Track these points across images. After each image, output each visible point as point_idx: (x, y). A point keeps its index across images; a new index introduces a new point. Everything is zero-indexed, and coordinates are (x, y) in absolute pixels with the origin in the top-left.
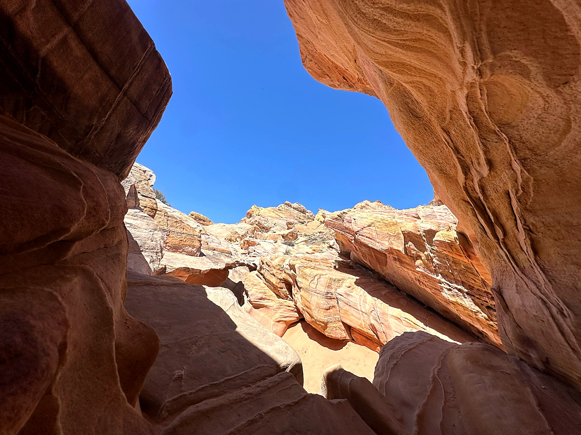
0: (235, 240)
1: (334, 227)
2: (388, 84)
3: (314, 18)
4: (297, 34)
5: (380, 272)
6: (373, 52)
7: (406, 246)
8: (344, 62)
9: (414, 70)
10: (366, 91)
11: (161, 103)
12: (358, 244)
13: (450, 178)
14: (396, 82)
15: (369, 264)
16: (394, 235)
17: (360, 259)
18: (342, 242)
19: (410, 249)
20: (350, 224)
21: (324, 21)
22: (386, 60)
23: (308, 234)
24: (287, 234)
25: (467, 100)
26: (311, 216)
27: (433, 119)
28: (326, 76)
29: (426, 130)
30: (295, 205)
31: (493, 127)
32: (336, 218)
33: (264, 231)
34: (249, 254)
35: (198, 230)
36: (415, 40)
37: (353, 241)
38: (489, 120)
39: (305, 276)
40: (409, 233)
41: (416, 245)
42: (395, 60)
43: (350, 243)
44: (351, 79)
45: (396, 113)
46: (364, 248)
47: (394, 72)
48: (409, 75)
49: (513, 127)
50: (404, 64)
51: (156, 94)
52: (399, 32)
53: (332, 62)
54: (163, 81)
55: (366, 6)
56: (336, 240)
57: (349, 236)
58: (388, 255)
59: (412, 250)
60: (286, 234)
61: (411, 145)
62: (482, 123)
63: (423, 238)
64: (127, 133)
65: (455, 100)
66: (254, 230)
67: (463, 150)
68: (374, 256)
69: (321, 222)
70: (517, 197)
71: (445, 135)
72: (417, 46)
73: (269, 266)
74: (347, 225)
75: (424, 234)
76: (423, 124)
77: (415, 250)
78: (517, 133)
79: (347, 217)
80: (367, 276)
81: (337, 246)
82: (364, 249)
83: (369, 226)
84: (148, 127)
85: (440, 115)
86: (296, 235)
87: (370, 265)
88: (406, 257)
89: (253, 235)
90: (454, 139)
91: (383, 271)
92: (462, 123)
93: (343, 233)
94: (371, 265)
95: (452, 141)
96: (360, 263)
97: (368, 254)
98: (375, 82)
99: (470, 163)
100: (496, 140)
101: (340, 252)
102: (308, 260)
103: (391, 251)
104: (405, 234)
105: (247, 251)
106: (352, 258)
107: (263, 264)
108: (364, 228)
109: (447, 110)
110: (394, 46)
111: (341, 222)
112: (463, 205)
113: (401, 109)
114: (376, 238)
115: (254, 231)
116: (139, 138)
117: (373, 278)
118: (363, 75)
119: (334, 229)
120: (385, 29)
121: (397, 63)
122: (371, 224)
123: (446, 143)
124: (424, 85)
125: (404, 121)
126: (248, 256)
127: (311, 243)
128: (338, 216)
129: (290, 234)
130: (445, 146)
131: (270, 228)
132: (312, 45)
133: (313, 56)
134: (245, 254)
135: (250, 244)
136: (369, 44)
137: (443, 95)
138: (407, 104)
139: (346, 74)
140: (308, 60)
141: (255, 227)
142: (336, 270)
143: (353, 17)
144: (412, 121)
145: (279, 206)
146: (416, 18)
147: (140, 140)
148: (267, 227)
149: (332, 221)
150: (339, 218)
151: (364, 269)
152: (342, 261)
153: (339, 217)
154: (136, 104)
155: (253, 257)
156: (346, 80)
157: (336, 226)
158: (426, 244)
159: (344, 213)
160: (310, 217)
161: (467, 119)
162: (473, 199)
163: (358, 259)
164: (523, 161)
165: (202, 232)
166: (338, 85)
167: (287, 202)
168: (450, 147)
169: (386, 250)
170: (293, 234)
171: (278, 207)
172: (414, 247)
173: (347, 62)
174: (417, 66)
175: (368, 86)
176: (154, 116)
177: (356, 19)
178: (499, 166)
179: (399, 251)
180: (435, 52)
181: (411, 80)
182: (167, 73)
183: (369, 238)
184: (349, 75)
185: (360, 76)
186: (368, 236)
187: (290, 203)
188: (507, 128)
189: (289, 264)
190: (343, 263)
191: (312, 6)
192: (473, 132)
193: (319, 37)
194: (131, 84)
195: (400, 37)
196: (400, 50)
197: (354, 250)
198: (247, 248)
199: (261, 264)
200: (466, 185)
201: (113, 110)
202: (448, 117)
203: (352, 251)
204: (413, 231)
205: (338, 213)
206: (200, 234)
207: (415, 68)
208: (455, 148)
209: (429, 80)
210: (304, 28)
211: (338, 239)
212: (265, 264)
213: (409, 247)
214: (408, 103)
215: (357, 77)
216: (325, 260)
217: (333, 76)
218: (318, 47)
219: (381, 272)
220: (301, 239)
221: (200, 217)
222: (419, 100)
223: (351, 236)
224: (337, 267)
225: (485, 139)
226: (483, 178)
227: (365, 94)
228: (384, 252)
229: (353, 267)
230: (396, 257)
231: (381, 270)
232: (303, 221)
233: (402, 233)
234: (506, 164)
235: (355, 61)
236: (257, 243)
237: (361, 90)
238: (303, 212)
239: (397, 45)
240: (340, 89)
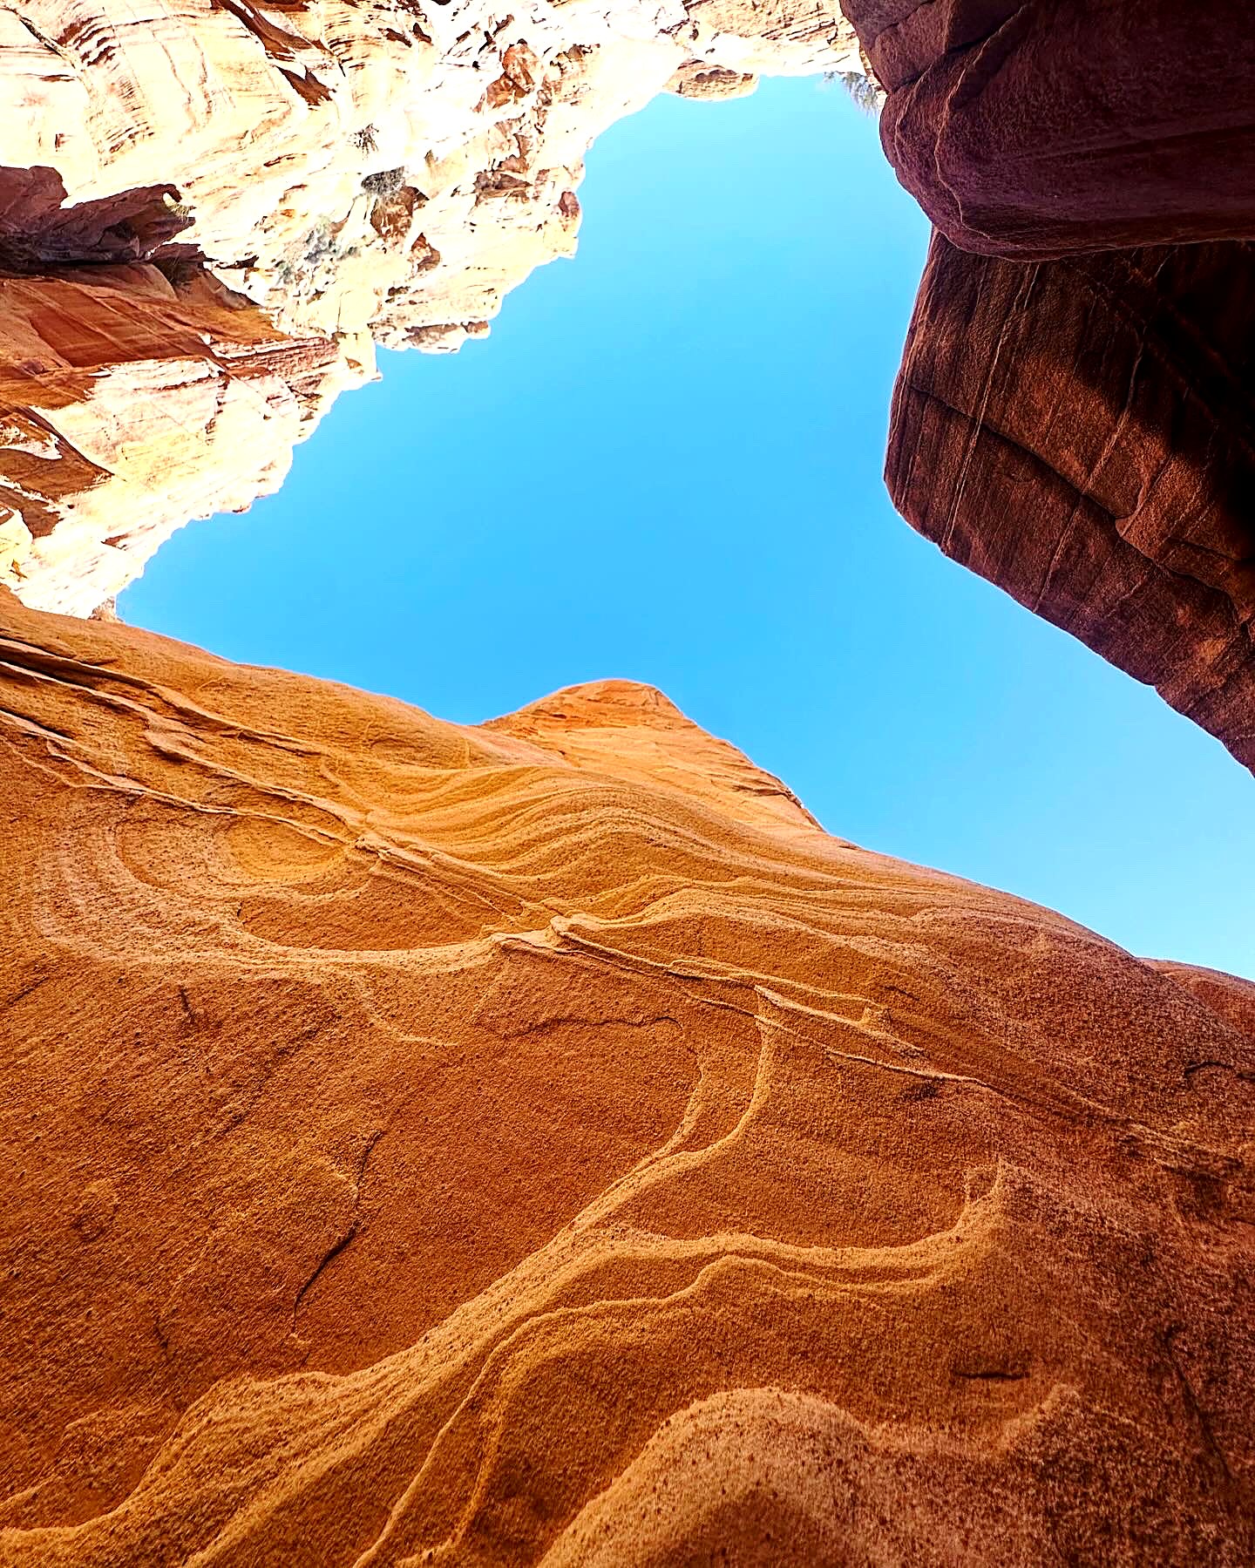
0: (564, 60)
1: (301, 350)
2: (481, 756)
3: (681, 765)
4: (695, 726)
5: (23, 282)
6: (550, 777)
7: (52, 435)
8: (583, 739)
9: (462, 797)
10: (501, 723)
11: (900, 447)
12: (183, 339)
13: (196, 685)
14: (470, 765)
15: (85, 289)
16: (119, 448)
17: (125, 285)
18: (231, 309)
19: (33, 435)
20: (269, 394)
21: (659, 771)
22: (521, 780)
23: (350, 259)
24: (411, 214)
25: (334, 815)
26: (387, 334)
27: (350, 756)
28: (598, 698)
29: (342, 732)
30: (456, 339)
31: (246, 810)
32: (316, 383)
33: (489, 175)
34: (487, 34)
35: (706, 31)
36: (502, 826)
37: (207, 339)
38: (264, 815)
39: (244, 79)
40: (89, 484)
41: (30, 459)
42: (506, 788)
43: (208, 325)
44: (547, 723)
45: (423, 723)
46: (156, 341)
47: (490, 775)
48: (462, 787)
49: (215, 830)
50: (486, 793)
51: (915, 458)
52: (534, 818)
53: (603, 726)
54: (907, 494)
55: (610, 814)
56: (252, 303)
57: (234, 351)
58: (69, 368)
59: (23, 435)
60: (414, 213)
61: (336, 689)
62: (268, 804)
63: (38, 497)
64: (952, 333)
65: (349, 803)
66: (522, 156)
67: (243, 746)
68: (98, 330)
69: (343, 335)
70: (45, 740)
71: (301, 748)
72: (491, 823)
73: (392, 35)
74: (273, 384)
75: (49, 509)
76: (357, 738)
77: (15, 441)
78: (201, 827)
79: (293, 409)
80: (44, 233)
81: (233, 280)
82: (152, 335)
83: (210, 426)
84: (912, 375)
85: (346, 769)
86: (384, 230)
87: (78, 286)
88: (14, 403)
89: (515, 129)
90: (278, 752)
91: (18, 294)
92: (295, 783)
93: (258, 348)
94: (76, 290)
95: (276, 746)
96: (110, 269)
97: (121, 324)
98: (502, 745)
99: (201, 736)
100: (213, 796)
101: (207, 265)
102: (284, 161)
103: (78, 391)
104: (98, 473)
105: (503, 40)
106: (152, 269)
107: (417, 30)
108: (218, 408)
109: (343, 783)
110: (527, 802)
111: (293, 380)
112: (99, 652)
113: (420, 735)
114: (157, 399)
115: (523, 151)
116: (925, 335)
117: (21, 240)
118: (533, 742)
119: (295, 344)
120: (561, 810)
121: (498, 789)
122: (210, 436)
123: (283, 737)
124: (421, 791)
125: (395, 721)
126: (484, 27)
127: (316, 235)
128: (318, 396)
129: (404, 220)
130: (278, 731)
131: (478, 202)
132: (658, 727)
133: (645, 712)
134: (500, 27)
135: (510, 86)
136: (566, 782)
137: (375, 797)
138: (419, 749)
139: (563, 723)
140: (651, 701)
141: (526, 168)
142: (160, 186)
143: (619, 794)
144: (382, 730)
145: (499, 303)
146: (526, 846)
147: (922, 330)
148: (491, 194)
149: (320, 366)
150: (310, 390)
151: (76, 254)
152: (170, 235)
153: (313, 395)
154: (948, 414)
155: (468, 33)
156: (556, 716)
157: (296, 358)
158: (11, 485)
159: (309, 417)
160: (386, 329)
161: (296, 792)
162: (103, 677)
163: (129, 282)
164: (131, 799)
165: (688, 29)
166: (563, 698)
167: (484, 334)
168: (269, 736)
169: (91, 382)
170: (396, 229)
171: (500, 299)
172: (29, 450)
173: (575, 742)
174: (463, 803)
175: (508, 732)
176: (906, 409)
177: (613, 794)
178: (148, 766)
179: (53, 407)
180: (457, 833)
181: (451, 782)
182: (905, 512)
183: (176, 387)
184: (556, 727)
185: (536, 738)
186: (183, 390)
187: (473, 335)
188: (223, 823)
189: (331, 94)
190: (158, 230)
191: (693, 776)
192: (267, 782)
193: (654, 746)
194: (965, 450)
195: (527, 816)
196: (511, 803)
197: (174, 309)
198: (505, 60)
199: (422, 25)
200: (152, 693)
201: (989, 372)
202: (329, 775)
203: (175, 299)
204: (82, 495)
205: (324, 407)
206: (693, 18)
207: (463, 800)
208: (257, 740)
209: (422, 801)
210: (688, 742)
211: (251, 313)
212: (410, 36)
213: (41, 439)
214: (418, 752)
215: (540, 732)
216: (228, 196)
217: (585, 707)
218: (645, 731)
219: (22, 285)
220: (358, 229)
221: (721, 86)
222: (403, 767)
223: (227, 356)
224: (168, 199)
225: (232, 786)
226: (147, 727)
227: (499, 717)
228: (90, 370)
229: (120, 236)
230: (37, 377)
231: (26, 291)
232: (397, 302)
233: (106, 471)
234: (144, 776)
235: (563, 753)
236: (485, 106)
237: (513, 719)
238: (417, 334)
239: (523, 805)
240: (556, 693)
